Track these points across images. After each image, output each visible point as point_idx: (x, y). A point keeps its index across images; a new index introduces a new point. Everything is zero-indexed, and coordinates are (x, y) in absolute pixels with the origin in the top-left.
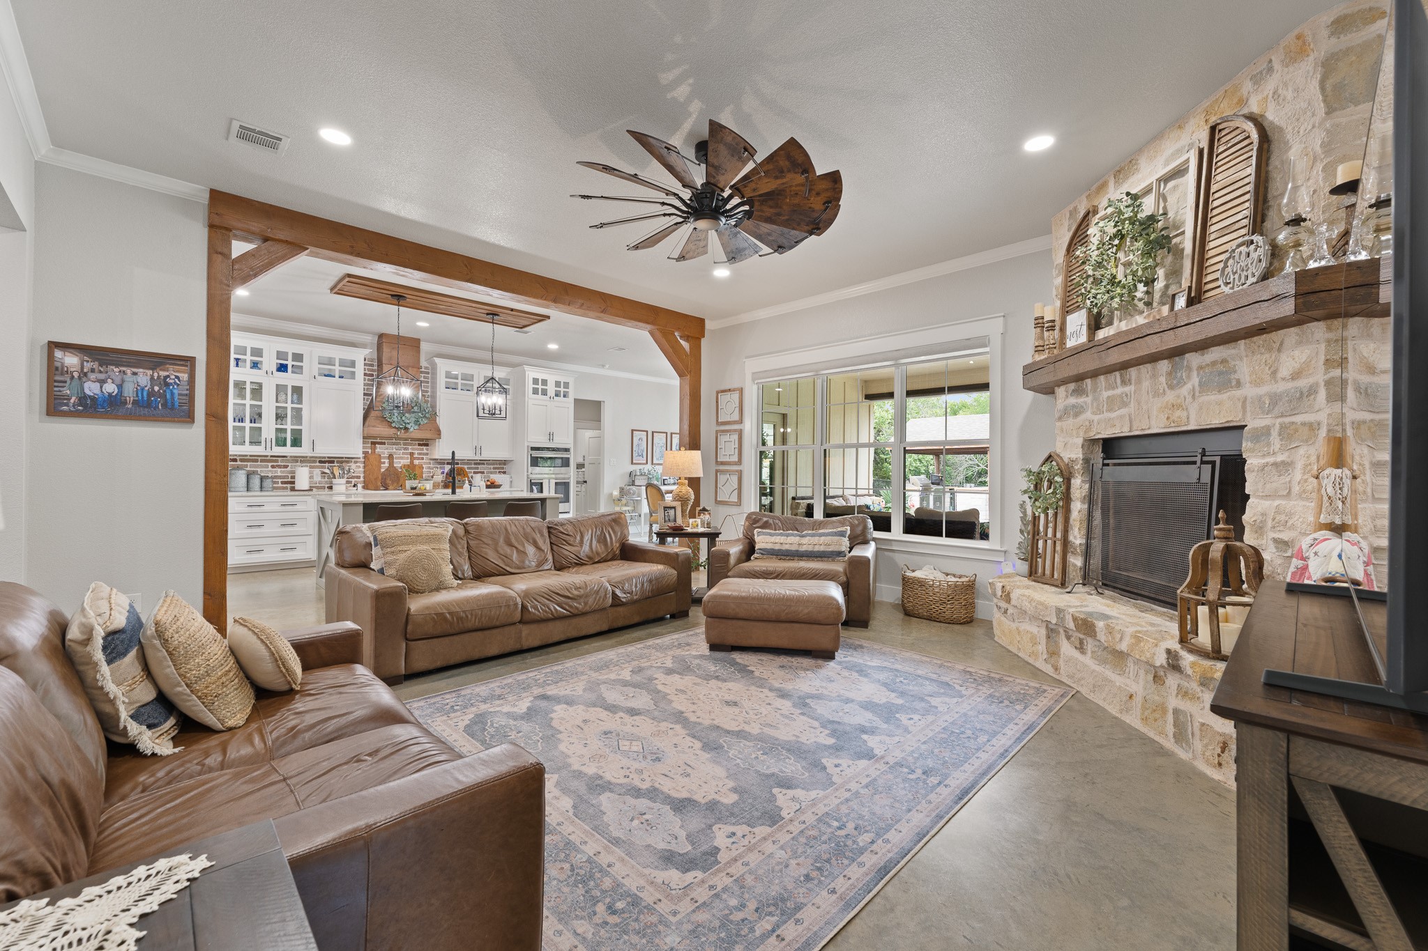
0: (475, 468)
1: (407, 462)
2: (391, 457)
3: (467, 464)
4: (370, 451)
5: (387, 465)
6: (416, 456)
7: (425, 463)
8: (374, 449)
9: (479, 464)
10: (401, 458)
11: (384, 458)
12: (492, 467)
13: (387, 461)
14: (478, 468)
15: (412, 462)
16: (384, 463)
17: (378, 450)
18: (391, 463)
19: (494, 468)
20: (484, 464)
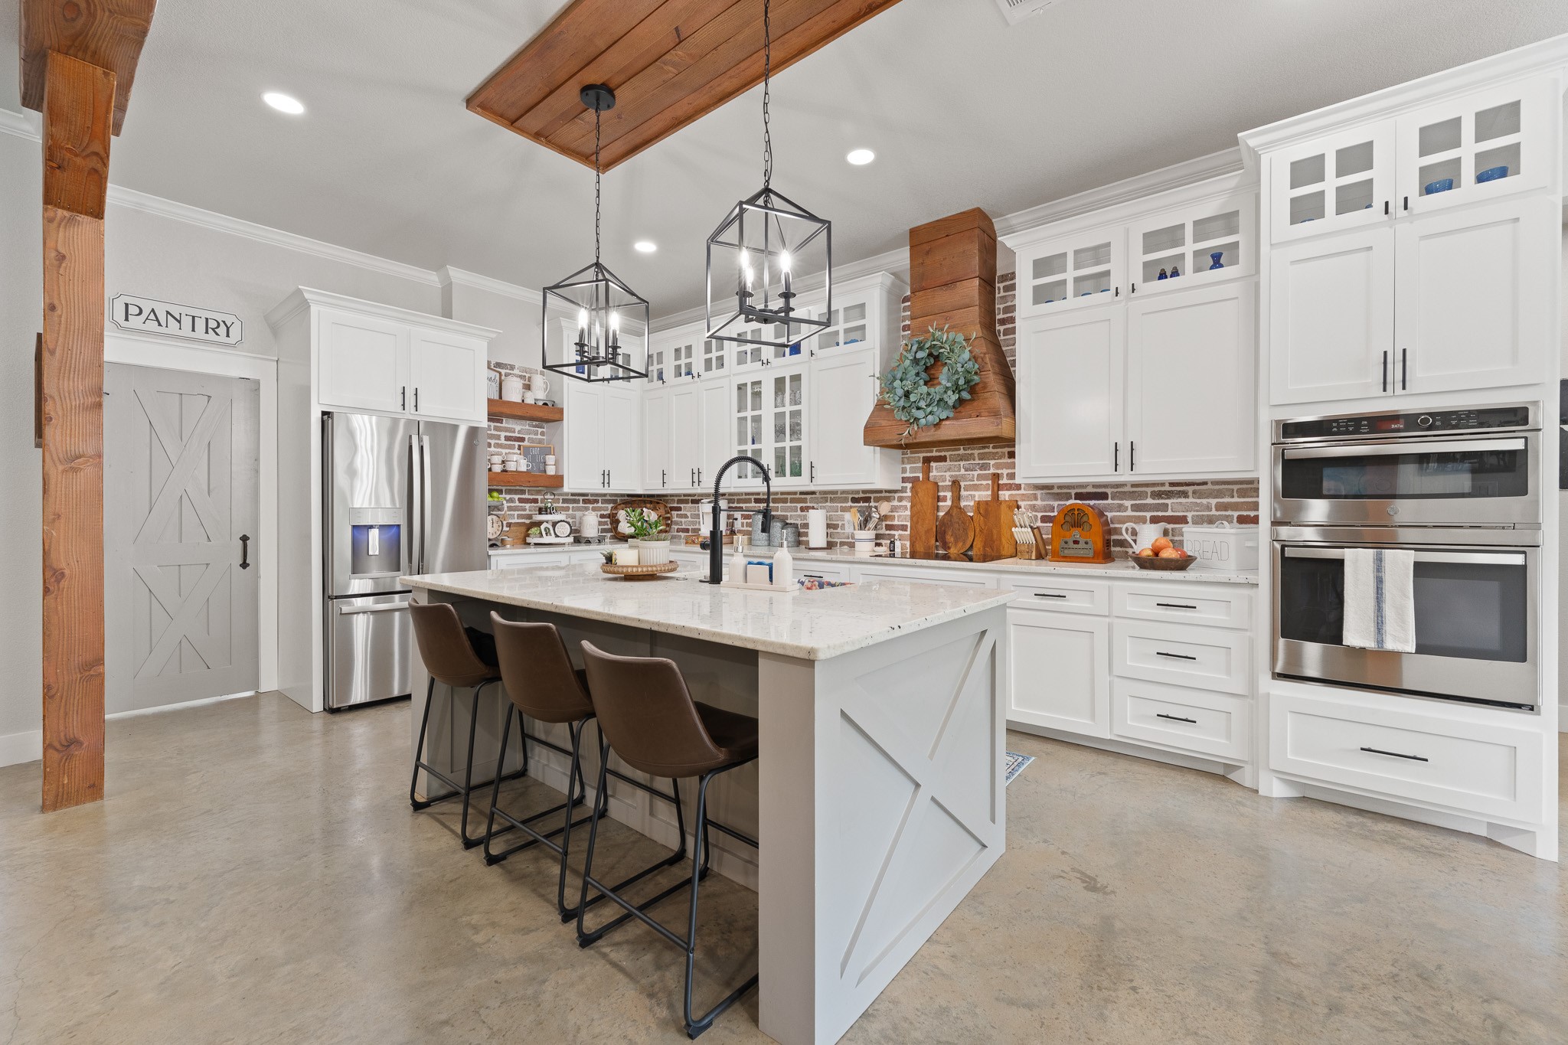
0: (1157, 507)
1: (985, 495)
2: (956, 485)
3: (1131, 495)
4: (920, 475)
5: (949, 503)
6: (1004, 481)
7: (1025, 497)
8: (927, 471)
9: (1169, 495)
10: (976, 488)
11: (945, 488)
12: (1213, 502)
13: (949, 495)
14: (1165, 507)
15: (996, 496)
16: (945, 499)
17: (934, 474)
18: (957, 498)
19: (1220, 507)
20: (1185, 495)
